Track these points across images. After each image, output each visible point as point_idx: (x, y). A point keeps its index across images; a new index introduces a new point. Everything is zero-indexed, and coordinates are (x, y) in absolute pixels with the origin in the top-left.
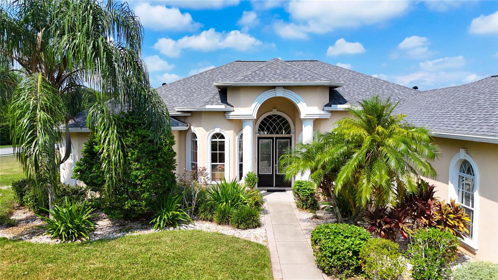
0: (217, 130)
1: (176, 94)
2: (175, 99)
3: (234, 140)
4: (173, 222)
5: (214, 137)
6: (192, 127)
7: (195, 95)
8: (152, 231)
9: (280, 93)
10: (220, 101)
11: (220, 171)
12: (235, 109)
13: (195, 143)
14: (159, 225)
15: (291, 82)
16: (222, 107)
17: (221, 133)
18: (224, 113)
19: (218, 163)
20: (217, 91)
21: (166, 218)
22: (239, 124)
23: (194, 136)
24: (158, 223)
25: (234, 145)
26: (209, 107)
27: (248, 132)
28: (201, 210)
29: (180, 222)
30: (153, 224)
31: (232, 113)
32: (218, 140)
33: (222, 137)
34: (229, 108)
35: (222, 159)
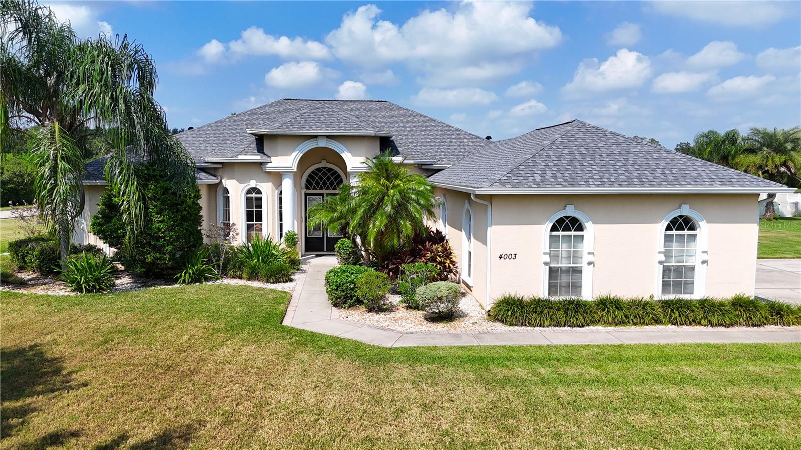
0: (253, 184)
1: (204, 141)
2: (203, 147)
3: (273, 195)
4: (198, 278)
5: (249, 192)
6: (223, 181)
7: (229, 142)
8: (177, 286)
9: (322, 143)
10: (256, 151)
11: (256, 230)
12: (273, 159)
13: (227, 200)
14: (184, 281)
15: (335, 132)
16: (257, 158)
17: (257, 187)
18: (261, 164)
19: (254, 222)
20: (253, 138)
21: (191, 272)
22: (277, 177)
23: (226, 191)
24: (183, 278)
25: (273, 201)
26: (242, 157)
27: (287, 184)
28: (229, 267)
29: (207, 279)
30: (177, 279)
31: (269, 165)
32: (254, 195)
33: (259, 192)
34: (265, 159)
35: (259, 217)
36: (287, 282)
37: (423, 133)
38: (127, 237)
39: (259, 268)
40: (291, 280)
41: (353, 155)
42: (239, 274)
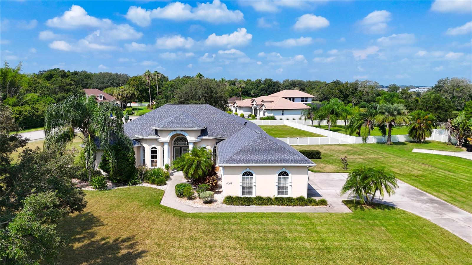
0: (154, 146)
1: (136, 127)
2: (135, 130)
3: (161, 150)
4: (135, 184)
5: (152, 148)
6: (143, 144)
7: (145, 127)
8: (127, 186)
9: (179, 133)
10: (155, 134)
11: (155, 162)
12: (161, 138)
13: (144, 151)
14: (130, 185)
15: (183, 129)
16: (155, 137)
17: (155, 147)
18: (157, 139)
19: (154, 159)
20: (154, 131)
21: (132, 182)
22: (163, 144)
23: (144, 148)
24: (129, 184)
25: (161, 152)
26: (150, 137)
27: (166, 147)
28: (145, 179)
29: (137, 184)
30: (127, 184)
31: (159, 140)
32: (154, 150)
33: (156, 148)
34: (158, 137)
35: (156, 157)
36: (164, 185)
37: (220, 122)
38: (111, 172)
39: (155, 180)
40: (165, 184)
41: (190, 137)
42: (148, 182)
